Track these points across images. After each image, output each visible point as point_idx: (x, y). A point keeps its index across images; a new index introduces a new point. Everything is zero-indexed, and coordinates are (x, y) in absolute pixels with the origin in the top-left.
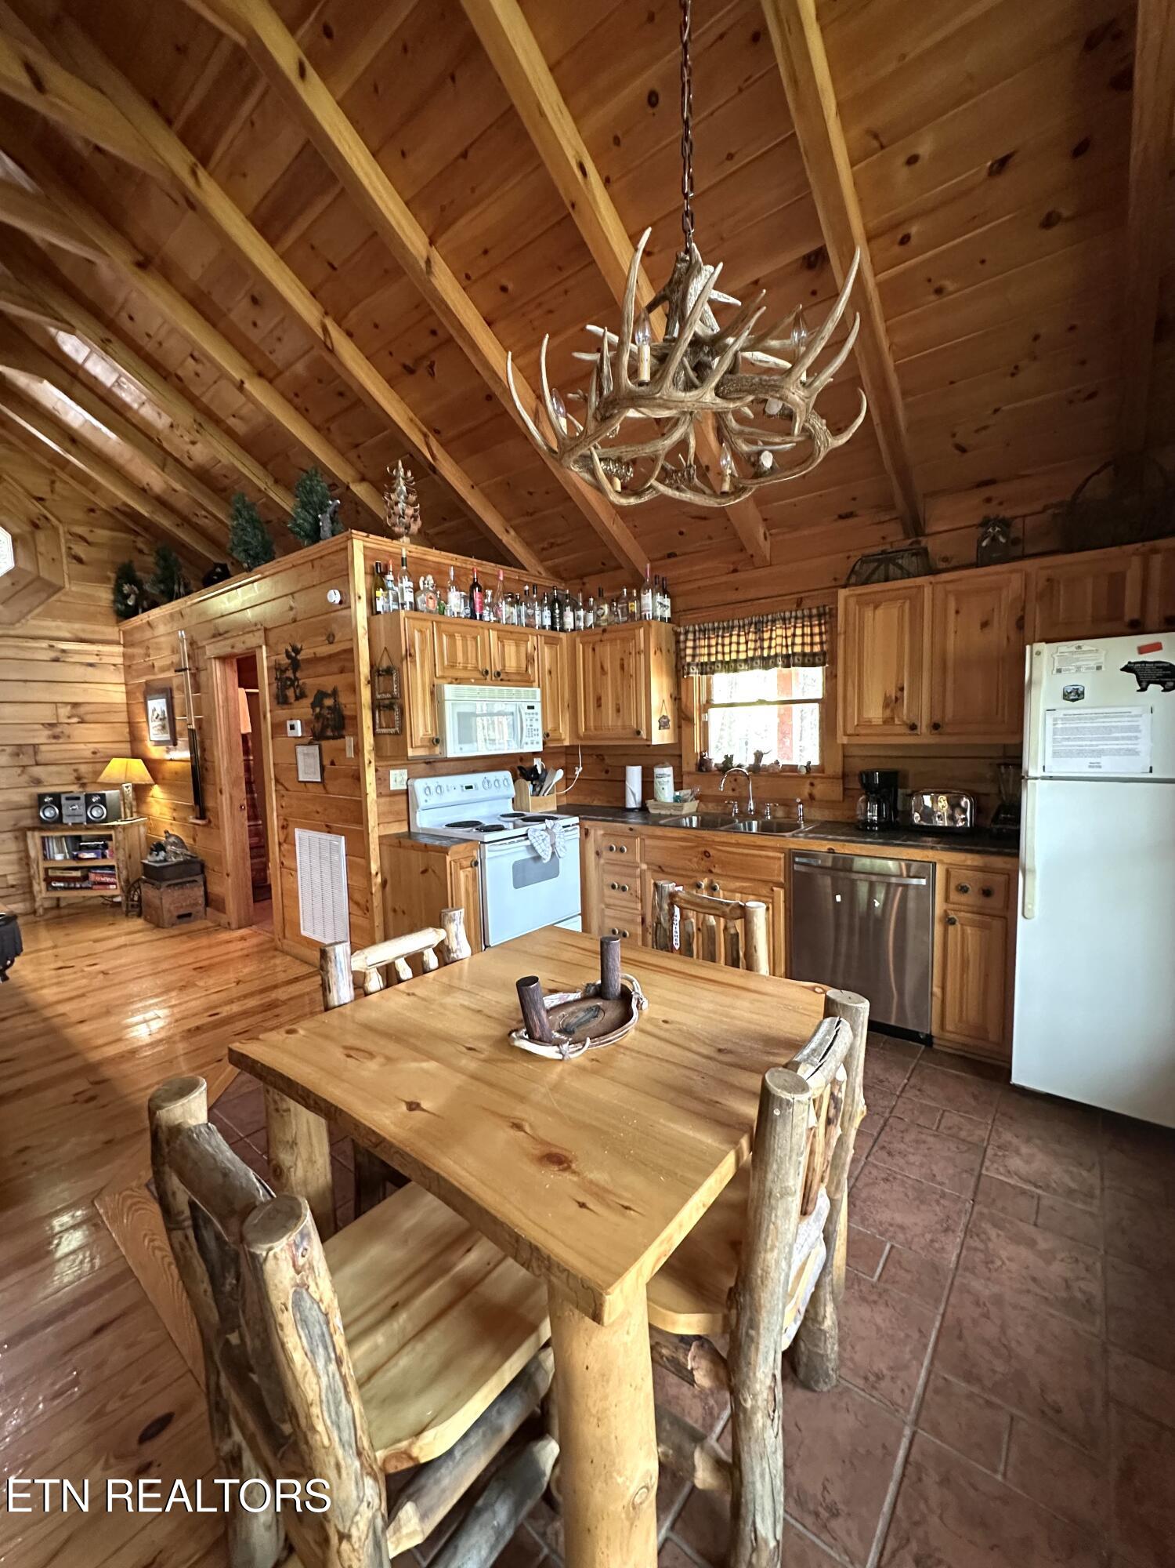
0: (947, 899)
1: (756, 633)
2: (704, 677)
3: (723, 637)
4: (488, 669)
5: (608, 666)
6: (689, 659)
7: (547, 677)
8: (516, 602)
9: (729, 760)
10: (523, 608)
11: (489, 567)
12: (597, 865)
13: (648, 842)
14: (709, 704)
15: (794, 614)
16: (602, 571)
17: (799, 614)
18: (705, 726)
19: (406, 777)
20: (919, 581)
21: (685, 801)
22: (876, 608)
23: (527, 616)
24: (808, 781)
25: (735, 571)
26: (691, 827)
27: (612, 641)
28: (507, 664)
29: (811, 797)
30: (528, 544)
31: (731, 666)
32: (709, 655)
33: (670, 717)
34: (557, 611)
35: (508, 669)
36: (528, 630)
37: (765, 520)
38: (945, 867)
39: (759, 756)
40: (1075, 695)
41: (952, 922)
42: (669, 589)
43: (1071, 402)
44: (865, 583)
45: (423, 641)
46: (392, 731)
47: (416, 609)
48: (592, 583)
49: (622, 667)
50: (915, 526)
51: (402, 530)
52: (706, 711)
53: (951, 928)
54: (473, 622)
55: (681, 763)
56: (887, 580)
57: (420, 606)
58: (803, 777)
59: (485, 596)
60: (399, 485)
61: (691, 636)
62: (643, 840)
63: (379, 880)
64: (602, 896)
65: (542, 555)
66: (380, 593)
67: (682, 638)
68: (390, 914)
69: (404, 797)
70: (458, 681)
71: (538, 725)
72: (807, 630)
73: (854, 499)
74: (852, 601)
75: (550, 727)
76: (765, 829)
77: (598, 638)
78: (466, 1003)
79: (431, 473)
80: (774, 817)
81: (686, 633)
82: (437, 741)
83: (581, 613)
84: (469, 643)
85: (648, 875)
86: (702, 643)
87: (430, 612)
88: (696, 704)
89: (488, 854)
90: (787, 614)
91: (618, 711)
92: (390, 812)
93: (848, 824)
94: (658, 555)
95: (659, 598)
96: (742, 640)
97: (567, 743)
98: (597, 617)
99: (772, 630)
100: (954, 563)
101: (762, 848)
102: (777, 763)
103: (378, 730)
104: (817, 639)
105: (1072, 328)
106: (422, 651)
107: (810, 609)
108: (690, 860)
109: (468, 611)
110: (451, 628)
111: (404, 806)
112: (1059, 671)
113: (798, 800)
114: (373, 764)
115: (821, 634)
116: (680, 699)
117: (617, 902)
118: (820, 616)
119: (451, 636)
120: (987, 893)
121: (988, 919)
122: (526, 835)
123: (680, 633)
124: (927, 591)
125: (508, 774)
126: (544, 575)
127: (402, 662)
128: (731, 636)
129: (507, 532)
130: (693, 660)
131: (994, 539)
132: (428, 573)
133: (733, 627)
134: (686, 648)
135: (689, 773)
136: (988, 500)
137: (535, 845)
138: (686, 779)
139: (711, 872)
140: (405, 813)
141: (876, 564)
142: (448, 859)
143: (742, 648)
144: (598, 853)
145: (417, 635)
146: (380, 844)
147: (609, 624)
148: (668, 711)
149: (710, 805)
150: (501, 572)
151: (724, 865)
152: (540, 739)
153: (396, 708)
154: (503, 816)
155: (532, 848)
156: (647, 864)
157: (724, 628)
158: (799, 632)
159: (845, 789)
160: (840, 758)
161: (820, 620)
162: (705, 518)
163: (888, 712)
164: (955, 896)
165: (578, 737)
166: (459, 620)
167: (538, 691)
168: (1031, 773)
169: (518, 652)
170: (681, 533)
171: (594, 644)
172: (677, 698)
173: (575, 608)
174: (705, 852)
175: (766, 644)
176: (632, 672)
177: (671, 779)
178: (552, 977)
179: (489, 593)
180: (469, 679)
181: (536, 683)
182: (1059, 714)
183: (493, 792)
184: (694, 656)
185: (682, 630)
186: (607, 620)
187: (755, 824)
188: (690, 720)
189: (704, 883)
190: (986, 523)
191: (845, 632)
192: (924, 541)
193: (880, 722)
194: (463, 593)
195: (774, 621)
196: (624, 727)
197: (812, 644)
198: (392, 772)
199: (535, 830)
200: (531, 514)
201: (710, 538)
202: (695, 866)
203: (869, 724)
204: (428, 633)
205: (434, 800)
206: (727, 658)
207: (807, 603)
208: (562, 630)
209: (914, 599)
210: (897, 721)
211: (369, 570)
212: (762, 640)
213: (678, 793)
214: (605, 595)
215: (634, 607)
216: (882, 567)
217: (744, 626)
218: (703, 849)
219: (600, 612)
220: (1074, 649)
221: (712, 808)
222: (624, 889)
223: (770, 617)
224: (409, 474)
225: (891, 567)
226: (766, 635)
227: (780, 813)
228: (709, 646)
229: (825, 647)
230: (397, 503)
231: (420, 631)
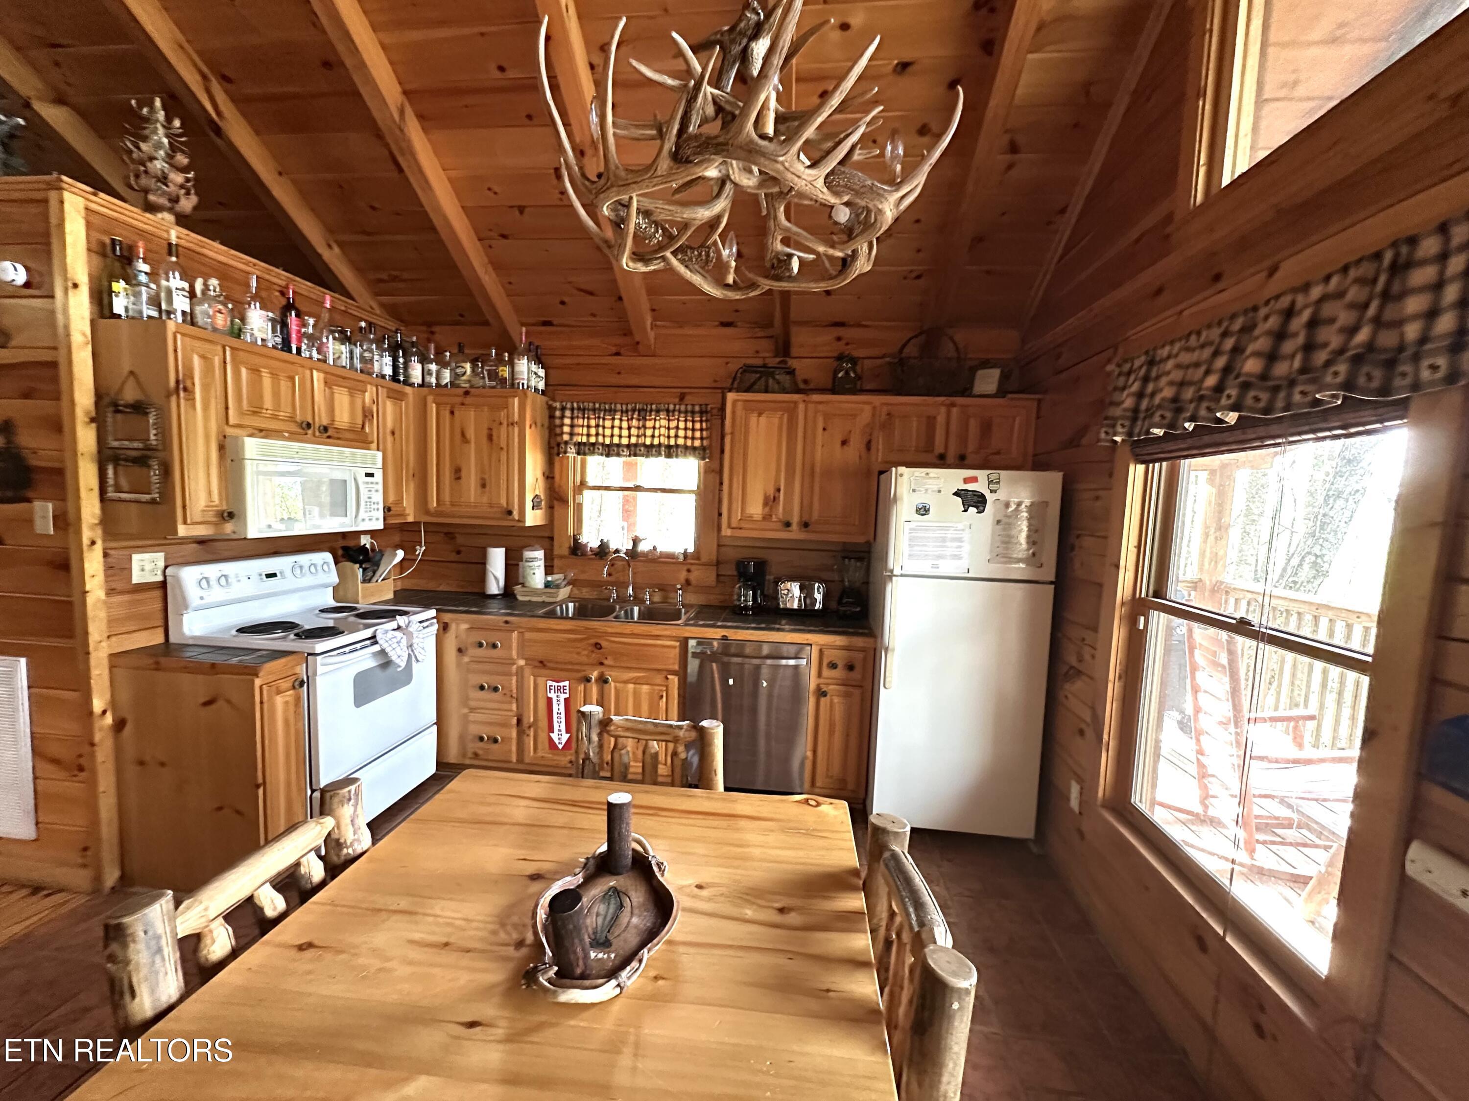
0: (820, 675)
1: (639, 420)
2: (579, 457)
3: (604, 419)
4: (311, 421)
5: (471, 434)
6: (566, 437)
7: (389, 438)
8: (345, 339)
9: (603, 546)
10: (357, 351)
11: (305, 286)
12: (459, 665)
13: (528, 635)
14: (583, 485)
15: (677, 407)
16: (457, 323)
17: (683, 408)
18: (579, 507)
19: (161, 564)
20: (796, 397)
21: (558, 587)
22: (760, 415)
23: (363, 359)
24: (685, 568)
25: (617, 354)
26: (567, 618)
27: (477, 406)
28: (337, 419)
29: (688, 582)
30: (359, 269)
31: (610, 450)
32: (588, 435)
33: (542, 497)
34: (401, 360)
35: (337, 425)
36: (363, 377)
37: (653, 310)
38: (819, 648)
39: (636, 541)
40: (923, 510)
41: (824, 694)
42: (543, 359)
43: (905, 278)
44: (747, 391)
45: (208, 370)
46: (146, 497)
47: (193, 323)
48: (442, 333)
49: (490, 437)
50: (784, 349)
51: (163, 201)
52: (580, 493)
53: (823, 699)
54: (285, 355)
55: (552, 546)
56: (766, 391)
57: (200, 319)
58: (680, 563)
59: (305, 325)
60: (155, 132)
61: (568, 413)
62: (521, 633)
63: (109, 719)
64: (465, 701)
65: (377, 287)
66: (119, 286)
67: (558, 413)
68: (132, 770)
69: (158, 593)
70: (263, 433)
71: (379, 497)
72: (690, 425)
73: (737, 311)
74: (740, 405)
75: (392, 498)
76: (650, 615)
77: (459, 400)
78: (417, 936)
79: (212, 135)
80: (652, 603)
81: (563, 409)
82: (231, 515)
83: (433, 367)
84: (284, 385)
85: (527, 671)
86: (580, 422)
87: (215, 330)
88: (571, 484)
89: (320, 670)
90: (671, 407)
91: (484, 486)
92: (129, 618)
93: (723, 608)
94: (531, 320)
95: (534, 367)
96: (625, 425)
97: (410, 519)
98: (456, 376)
99: (655, 420)
100: (812, 386)
101: (657, 637)
102: (655, 548)
103: (111, 494)
104: (698, 434)
105: (918, 221)
106: (206, 388)
107: (693, 405)
108: (578, 653)
109: (279, 340)
110: (256, 360)
111: (159, 605)
112: (914, 491)
113: (679, 586)
114: (99, 547)
115: (701, 430)
116: (553, 478)
117: (482, 704)
118: (701, 413)
119: (255, 371)
120: (850, 667)
121: (851, 689)
122: (374, 637)
123: (555, 408)
124: (801, 406)
125: (328, 557)
126: (378, 312)
127: (168, 396)
128: (613, 419)
129: (330, 246)
130: (571, 439)
131: (847, 373)
132: (210, 276)
133: (615, 411)
134: (562, 425)
135: (561, 557)
136: (839, 339)
137: (388, 650)
138: (557, 562)
139: (602, 664)
140: (160, 615)
141: (758, 375)
142: (258, 682)
143: (625, 433)
144: (460, 650)
145: (196, 360)
146: (112, 667)
147: (472, 387)
148: (540, 490)
149: (585, 590)
150: (328, 298)
151: (617, 655)
152: (380, 514)
153: (154, 464)
154: (322, 611)
155: (383, 652)
156: (526, 659)
157: (605, 411)
158: (682, 425)
159: (718, 575)
160: (715, 546)
161: (701, 417)
162: (591, 293)
163: (767, 509)
164: (826, 672)
165: (427, 512)
166: (264, 350)
167: (379, 455)
168: (897, 571)
169: (352, 404)
170: (563, 303)
171: (453, 406)
172: (549, 477)
173: (424, 360)
174: (597, 644)
175: (649, 432)
176: (503, 444)
177: (542, 563)
178: (522, 853)
179: (311, 321)
180: (282, 431)
181: (374, 445)
182: (912, 525)
183: (308, 580)
184: (572, 434)
185: (558, 405)
186: (469, 381)
187: (636, 609)
188: (564, 501)
189: (594, 675)
190: (840, 358)
191: (732, 433)
192: (793, 363)
193: (759, 518)
194: (271, 314)
195: (658, 411)
196: (491, 505)
197: (693, 438)
198: (136, 557)
199: (386, 632)
200: (369, 234)
201: (594, 315)
202: (584, 659)
203: (749, 518)
204: (217, 361)
205: (217, 594)
206: (608, 441)
207: (688, 399)
208: (406, 382)
209: (791, 410)
210: (774, 518)
211: (94, 247)
212: (645, 427)
213: (549, 578)
214: (466, 351)
215: (505, 372)
216: (763, 379)
217: (627, 411)
218: (593, 641)
219: (459, 371)
220: (923, 475)
221: (586, 593)
222: (496, 689)
223: (654, 407)
224: (177, 123)
225: (771, 381)
226: (650, 424)
227: (657, 598)
228: (589, 427)
229: (705, 443)
230: (152, 159)
231: (203, 357)
